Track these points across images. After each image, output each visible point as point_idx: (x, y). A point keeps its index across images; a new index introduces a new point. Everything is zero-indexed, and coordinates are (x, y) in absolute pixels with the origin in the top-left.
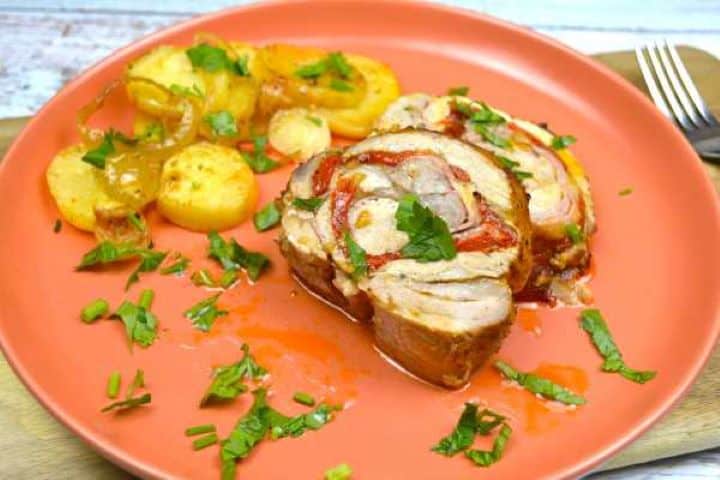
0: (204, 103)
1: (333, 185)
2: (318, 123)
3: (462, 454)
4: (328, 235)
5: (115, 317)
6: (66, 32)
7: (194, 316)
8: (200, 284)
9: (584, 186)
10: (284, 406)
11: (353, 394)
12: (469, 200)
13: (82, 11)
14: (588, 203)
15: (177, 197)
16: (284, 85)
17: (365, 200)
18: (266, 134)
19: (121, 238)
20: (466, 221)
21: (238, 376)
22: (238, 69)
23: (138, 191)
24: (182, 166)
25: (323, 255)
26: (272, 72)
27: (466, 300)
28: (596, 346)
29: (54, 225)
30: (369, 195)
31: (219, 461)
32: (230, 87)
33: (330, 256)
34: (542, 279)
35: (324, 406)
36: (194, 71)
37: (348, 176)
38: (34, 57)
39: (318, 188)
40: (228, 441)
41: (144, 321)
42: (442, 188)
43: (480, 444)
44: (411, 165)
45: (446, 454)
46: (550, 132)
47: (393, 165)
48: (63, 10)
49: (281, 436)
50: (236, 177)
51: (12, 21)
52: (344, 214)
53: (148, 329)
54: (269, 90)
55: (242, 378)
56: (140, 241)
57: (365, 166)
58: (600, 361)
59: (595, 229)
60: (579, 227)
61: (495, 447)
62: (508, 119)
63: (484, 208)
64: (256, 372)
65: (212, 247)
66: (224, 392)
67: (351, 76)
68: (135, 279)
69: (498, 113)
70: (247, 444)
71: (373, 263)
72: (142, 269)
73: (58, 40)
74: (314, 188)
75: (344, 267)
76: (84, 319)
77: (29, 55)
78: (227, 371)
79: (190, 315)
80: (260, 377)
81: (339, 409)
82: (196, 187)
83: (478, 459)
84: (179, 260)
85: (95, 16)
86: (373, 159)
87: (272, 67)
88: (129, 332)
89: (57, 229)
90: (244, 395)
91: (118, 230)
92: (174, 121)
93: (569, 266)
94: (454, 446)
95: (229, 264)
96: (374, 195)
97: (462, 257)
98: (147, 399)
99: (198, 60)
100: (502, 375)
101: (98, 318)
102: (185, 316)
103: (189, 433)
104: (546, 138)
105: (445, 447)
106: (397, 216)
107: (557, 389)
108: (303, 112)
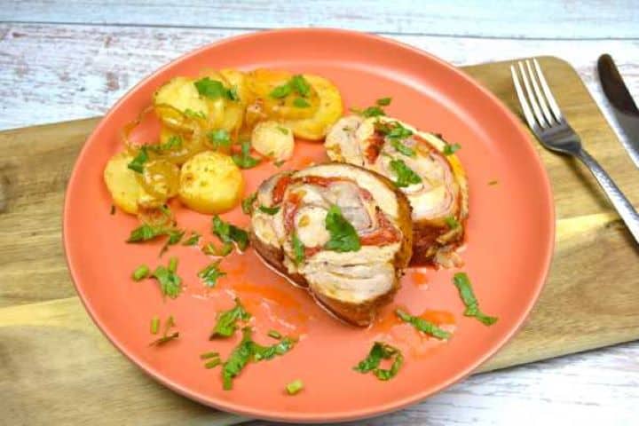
0: (208, 122)
1: (286, 197)
2: (285, 132)
3: (371, 372)
4: (281, 232)
5: (153, 277)
6: (108, 44)
7: (204, 277)
8: (208, 253)
9: (463, 184)
10: (261, 340)
11: (305, 331)
12: (372, 212)
13: (118, 25)
14: (465, 196)
15: (190, 191)
16: (260, 105)
17: (306, 208)
18: (249, 140)
19: (156, 221)
20: (370, 227)
21: (233, 319)
22: (230, 96)
23: (164, 187)
24: (194, 168)
25: (278, 246)
26: (254, 94)
27: (366, 278)
28: (462, 298)
29: (110, 209)
30: (308, 205)
31: (222, 376)
32: (225, 108)
33: (282, 247)
34: (430, 252)
35: (287, 340)
36: (200, 98)
37: (294, 192)
38: (87, 64)
39: (276, 199)
40: (227, 363)
41: (172, 280)
42: (355, 204)
43: (383, 365)
44: (336, 187)
45: (363, 372)
46: (443, 141)
47: (325, 186)
48: (105, 25)
49: (260, 360)
50: (230, 176)
51: (68, 34)
52: (292, 218)
53: (176, 286)
54: (251, 109)
55: (236, 320)
56: (167, 223)
57: (306, 185)
58: (464, 308)
59: (468, 216)
60: (455, 218)
61: (393, 367)
62: (415, 132)
63: (381, 217)
64: (245, 316)
65: (215, 227)
66: (223, 331)
67: (308, 94)
68: (165, 249)
69: (407, 127)
70: (239, 366)
71: (308, 253)
72: (170, 243)
73: (103, 50)
74: (273, 198)
75: (290, 255)
76: (134, 278)
77: (82, 63)
78: (226, 315)
79: (202, 275)
80: (247, 320)
81: (296, 341)
82: (203, 184)
83: (381, 376)
84: (193, 236)
85: (127, 29)
86: (312, 180)
87: (254, 90)
88: (163, 288)
89: (113, 212)
90: (237, 332)
91: (153, 216)
92: (188, 135)
93: (448, 243)
94: (367, 368)
95: (227, 239)
96: (311, 205)
97: (364, 249)
98: (176, 335)
99: (204, 89)
100: (400, 319)
101: (143, 277)
102: (198, 275)
103: (203, 357)
104: (440, 145)
105: (362, 367)
106: (326, 220)
107: (434, 329)
108: (275, 125)
